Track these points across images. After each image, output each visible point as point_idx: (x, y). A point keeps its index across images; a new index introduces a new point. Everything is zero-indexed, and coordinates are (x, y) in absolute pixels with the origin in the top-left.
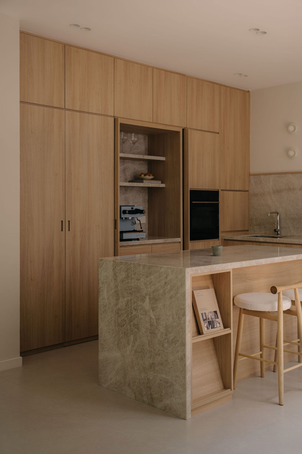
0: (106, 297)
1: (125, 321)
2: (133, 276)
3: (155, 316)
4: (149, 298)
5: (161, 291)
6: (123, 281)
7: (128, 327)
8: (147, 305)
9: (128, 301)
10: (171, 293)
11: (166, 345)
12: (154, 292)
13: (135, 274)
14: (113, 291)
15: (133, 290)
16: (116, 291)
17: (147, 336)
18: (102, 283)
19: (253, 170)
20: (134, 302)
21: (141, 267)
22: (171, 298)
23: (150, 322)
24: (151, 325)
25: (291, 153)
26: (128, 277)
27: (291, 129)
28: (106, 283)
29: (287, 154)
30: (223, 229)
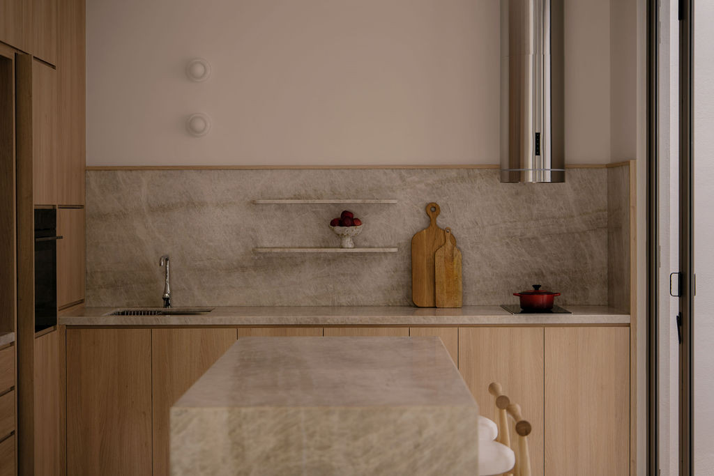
2: (304, 441)
5: (403, 466)
12: (377, 470)
18: (185, 471)
25: (199, 125)
26: (286, 445)
27: (199, 70)
28: (203, 468)
29: (189, 127)
30: (61, 299)
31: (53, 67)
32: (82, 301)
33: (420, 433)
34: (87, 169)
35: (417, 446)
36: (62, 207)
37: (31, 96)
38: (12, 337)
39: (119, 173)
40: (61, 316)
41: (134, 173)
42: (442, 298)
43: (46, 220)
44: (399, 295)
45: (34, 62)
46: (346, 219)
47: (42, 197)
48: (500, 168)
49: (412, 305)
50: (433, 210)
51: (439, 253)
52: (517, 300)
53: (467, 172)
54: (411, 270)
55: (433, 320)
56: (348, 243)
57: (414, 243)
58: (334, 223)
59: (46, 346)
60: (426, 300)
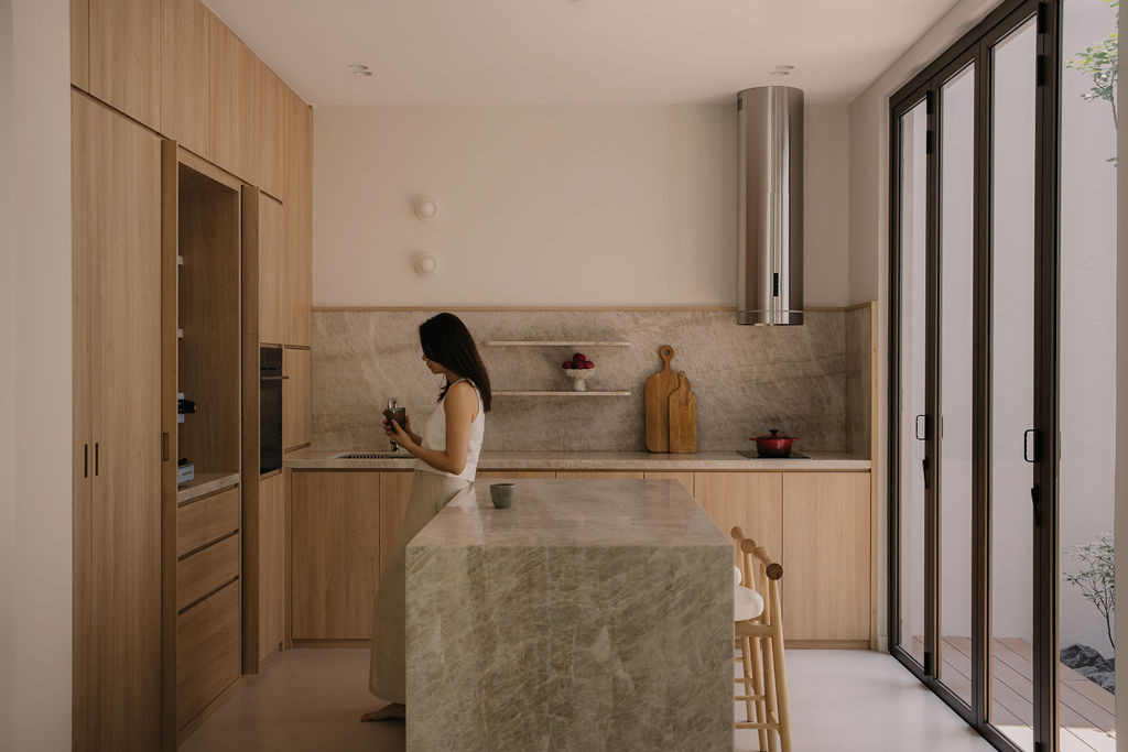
0: (438, 650)
1: (519, 703)
2: (549, 581)
3: (630, 672)
4: (611, 631)
5: (654, 609)
6: (510, 599)
7: (532, 716)
8: (602, 648)
9: (529, 650)
10: (688, 610)
11: (668, 738)
12: (626, 613)
13: (556, 576)
14: (471, 628)
15: (549, 617)
16: (480, 630)
17: (604, 727)
18: (423, 613)
19: (319, 299)
20: (555, 649)
21: (582, 556)
22: (688, 619)
23: (615, 691)
24: (616, 698)
25: (428, 265)
26: (529, 585)
27: (429, 209)
28: (441, 610)
29: (417, 266)
30: (287, 443)
31: (280, 202)
32: (308, 445)
33: (672, 573)
34: (314, 310)
35: (669, 587)
36: (288, 347)
37: (257, 230)
38: (237, 478)
39: (347, 314)
40: (286, 458)
41: (361, 313)
42: (676, 442)
43: (272, 359)
44: (632, 440)
45: (261, 196)
46: (579, 361)
47: (268, 335)
48: (735, 310)
49: (644, 449)
50: (666, 353)
51: (673, 397)
52: (753, 446)
53: (700, 314)
54: (644, 414)
55: (667, 464)
56: (580, 385)
57: (645, 388)
58: (566, 366)
59: (272, 490)
60: (660, 444)
